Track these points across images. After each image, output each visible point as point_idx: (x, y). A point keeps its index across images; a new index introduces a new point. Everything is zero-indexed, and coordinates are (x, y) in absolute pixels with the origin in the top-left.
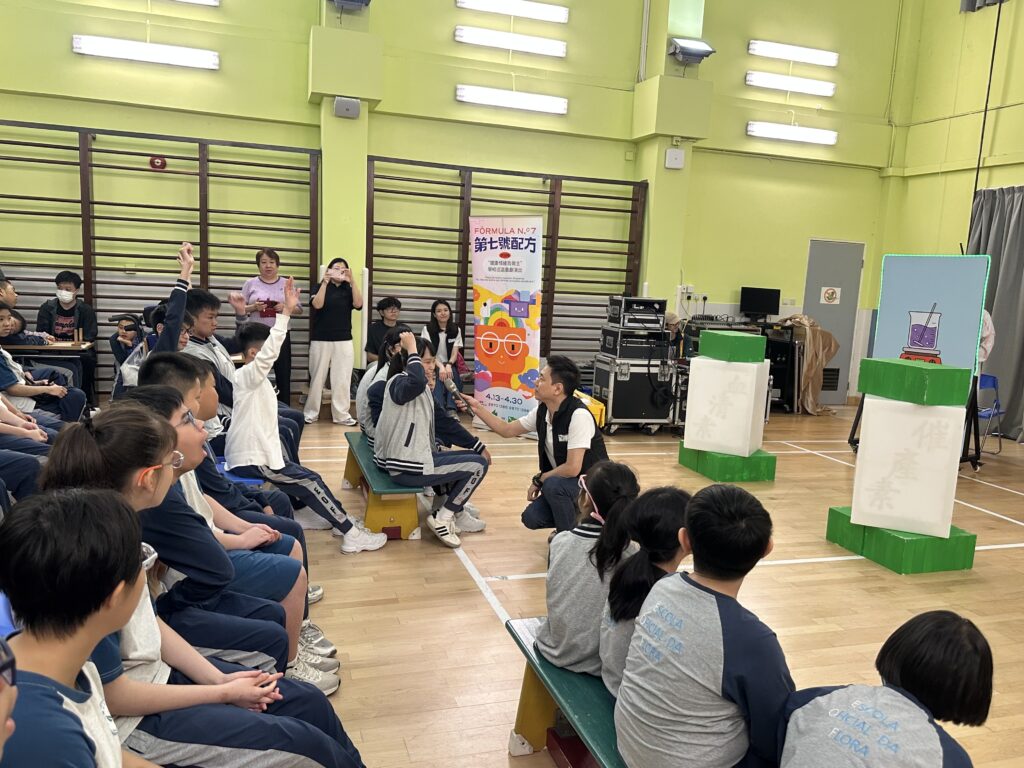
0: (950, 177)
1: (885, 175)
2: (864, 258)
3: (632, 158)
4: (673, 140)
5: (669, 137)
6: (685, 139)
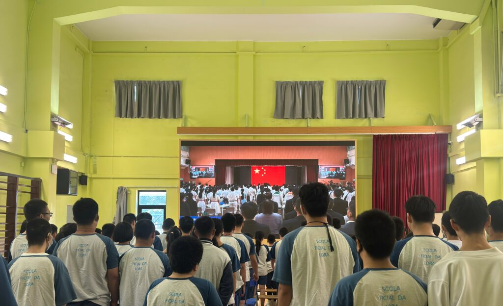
3: (23, 166)
4: (54, 160)
5: (53, 159)
6: (58, 160)
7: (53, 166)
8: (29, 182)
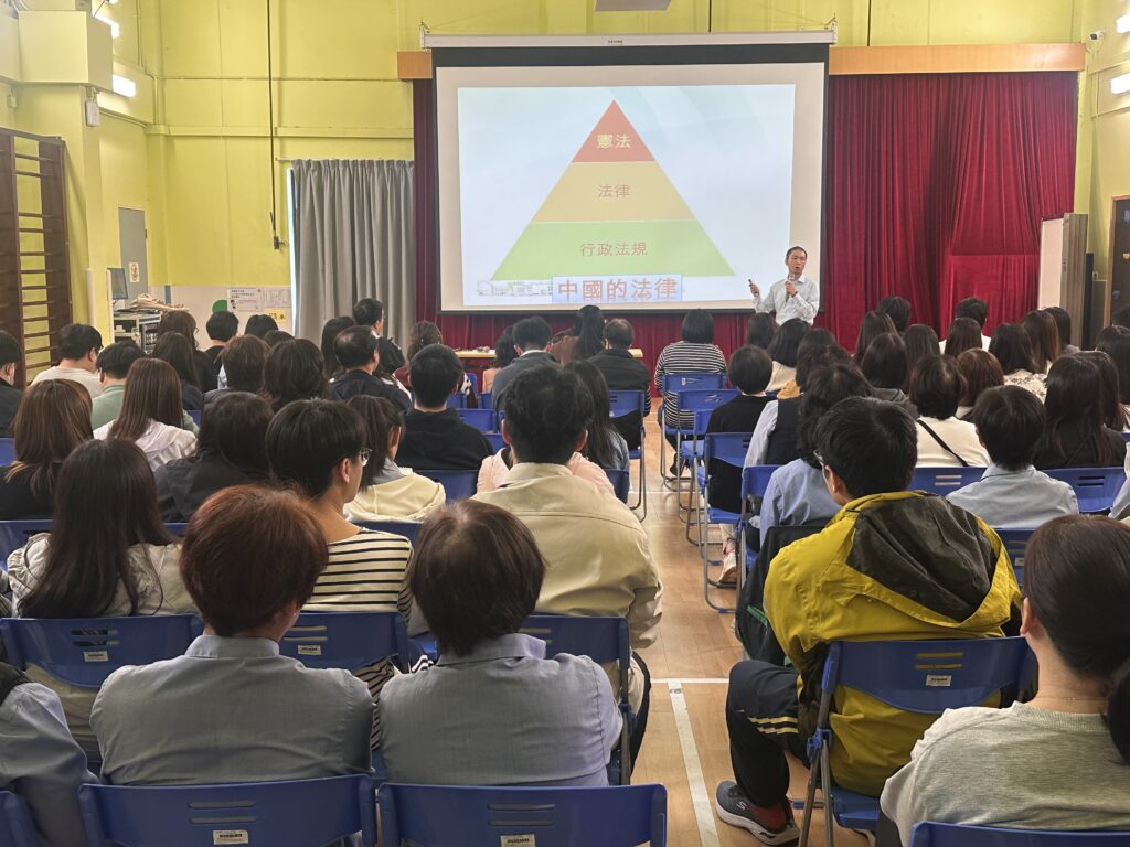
0: (229, 141)
1: (152, 132)
2: (147, 227)
3: (14, 105)
4: (90, 90)
5: (88, 86)
6: (99, 90)
7: (88, 104)
8: (33, 148)
